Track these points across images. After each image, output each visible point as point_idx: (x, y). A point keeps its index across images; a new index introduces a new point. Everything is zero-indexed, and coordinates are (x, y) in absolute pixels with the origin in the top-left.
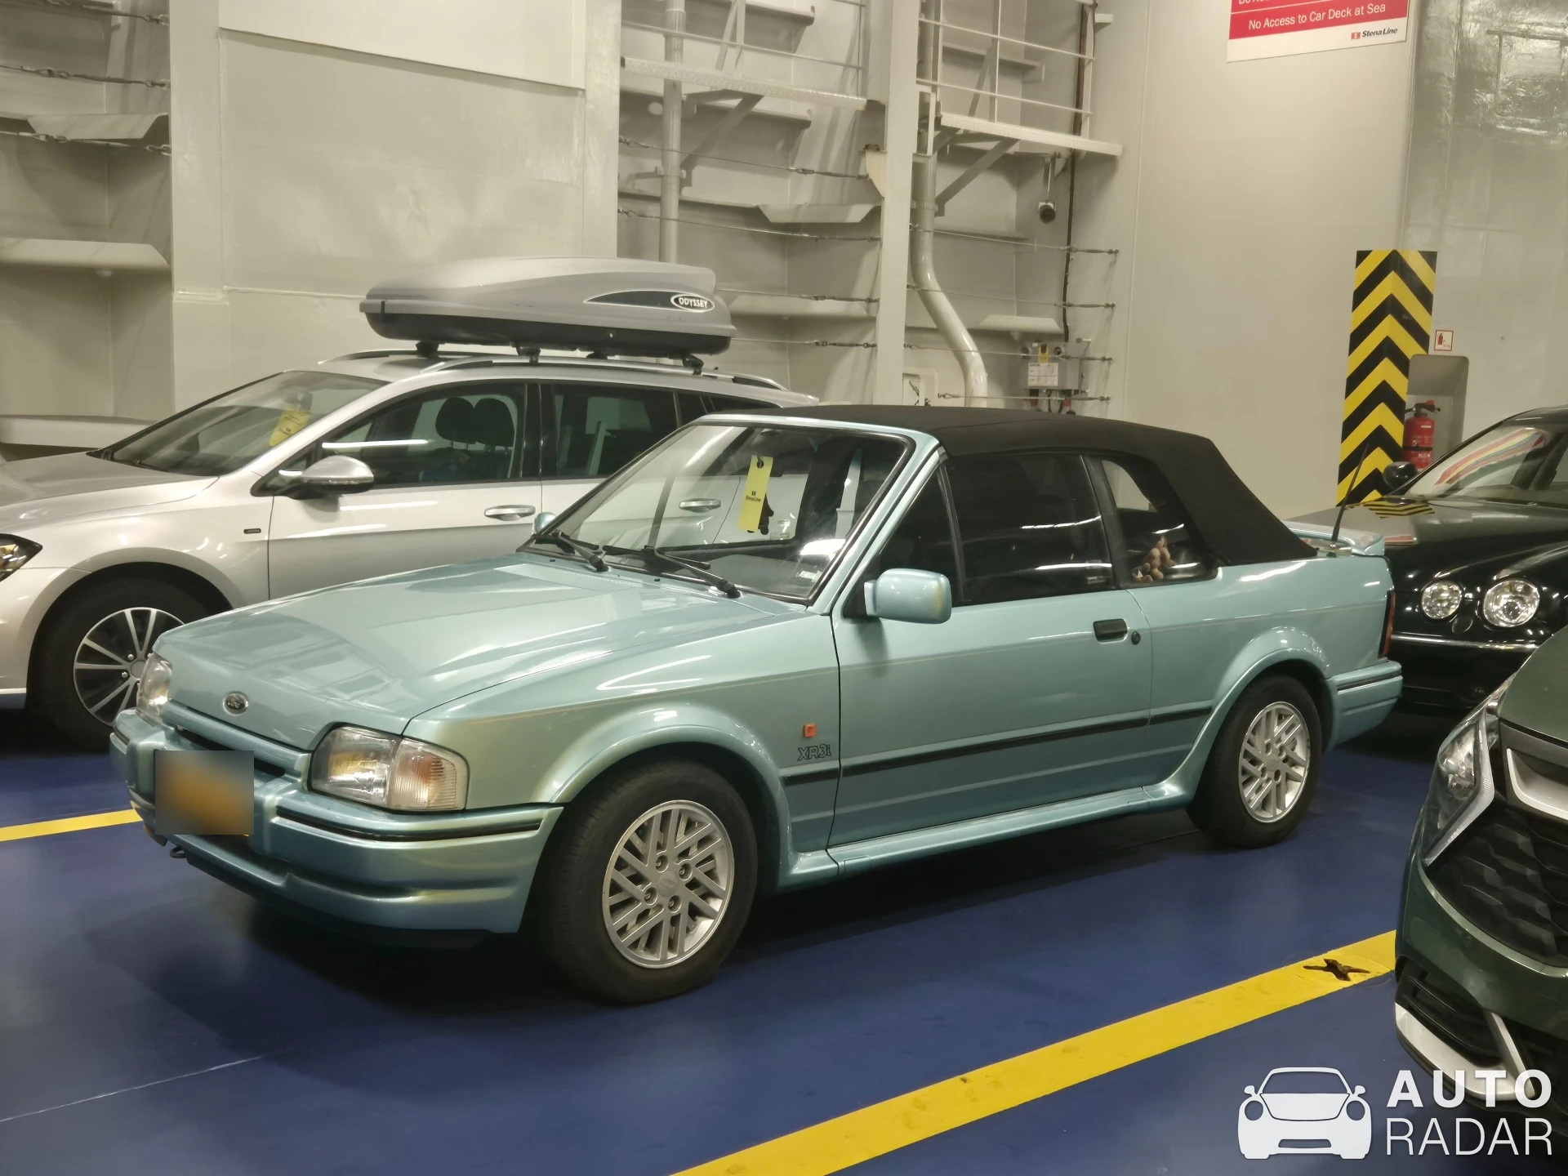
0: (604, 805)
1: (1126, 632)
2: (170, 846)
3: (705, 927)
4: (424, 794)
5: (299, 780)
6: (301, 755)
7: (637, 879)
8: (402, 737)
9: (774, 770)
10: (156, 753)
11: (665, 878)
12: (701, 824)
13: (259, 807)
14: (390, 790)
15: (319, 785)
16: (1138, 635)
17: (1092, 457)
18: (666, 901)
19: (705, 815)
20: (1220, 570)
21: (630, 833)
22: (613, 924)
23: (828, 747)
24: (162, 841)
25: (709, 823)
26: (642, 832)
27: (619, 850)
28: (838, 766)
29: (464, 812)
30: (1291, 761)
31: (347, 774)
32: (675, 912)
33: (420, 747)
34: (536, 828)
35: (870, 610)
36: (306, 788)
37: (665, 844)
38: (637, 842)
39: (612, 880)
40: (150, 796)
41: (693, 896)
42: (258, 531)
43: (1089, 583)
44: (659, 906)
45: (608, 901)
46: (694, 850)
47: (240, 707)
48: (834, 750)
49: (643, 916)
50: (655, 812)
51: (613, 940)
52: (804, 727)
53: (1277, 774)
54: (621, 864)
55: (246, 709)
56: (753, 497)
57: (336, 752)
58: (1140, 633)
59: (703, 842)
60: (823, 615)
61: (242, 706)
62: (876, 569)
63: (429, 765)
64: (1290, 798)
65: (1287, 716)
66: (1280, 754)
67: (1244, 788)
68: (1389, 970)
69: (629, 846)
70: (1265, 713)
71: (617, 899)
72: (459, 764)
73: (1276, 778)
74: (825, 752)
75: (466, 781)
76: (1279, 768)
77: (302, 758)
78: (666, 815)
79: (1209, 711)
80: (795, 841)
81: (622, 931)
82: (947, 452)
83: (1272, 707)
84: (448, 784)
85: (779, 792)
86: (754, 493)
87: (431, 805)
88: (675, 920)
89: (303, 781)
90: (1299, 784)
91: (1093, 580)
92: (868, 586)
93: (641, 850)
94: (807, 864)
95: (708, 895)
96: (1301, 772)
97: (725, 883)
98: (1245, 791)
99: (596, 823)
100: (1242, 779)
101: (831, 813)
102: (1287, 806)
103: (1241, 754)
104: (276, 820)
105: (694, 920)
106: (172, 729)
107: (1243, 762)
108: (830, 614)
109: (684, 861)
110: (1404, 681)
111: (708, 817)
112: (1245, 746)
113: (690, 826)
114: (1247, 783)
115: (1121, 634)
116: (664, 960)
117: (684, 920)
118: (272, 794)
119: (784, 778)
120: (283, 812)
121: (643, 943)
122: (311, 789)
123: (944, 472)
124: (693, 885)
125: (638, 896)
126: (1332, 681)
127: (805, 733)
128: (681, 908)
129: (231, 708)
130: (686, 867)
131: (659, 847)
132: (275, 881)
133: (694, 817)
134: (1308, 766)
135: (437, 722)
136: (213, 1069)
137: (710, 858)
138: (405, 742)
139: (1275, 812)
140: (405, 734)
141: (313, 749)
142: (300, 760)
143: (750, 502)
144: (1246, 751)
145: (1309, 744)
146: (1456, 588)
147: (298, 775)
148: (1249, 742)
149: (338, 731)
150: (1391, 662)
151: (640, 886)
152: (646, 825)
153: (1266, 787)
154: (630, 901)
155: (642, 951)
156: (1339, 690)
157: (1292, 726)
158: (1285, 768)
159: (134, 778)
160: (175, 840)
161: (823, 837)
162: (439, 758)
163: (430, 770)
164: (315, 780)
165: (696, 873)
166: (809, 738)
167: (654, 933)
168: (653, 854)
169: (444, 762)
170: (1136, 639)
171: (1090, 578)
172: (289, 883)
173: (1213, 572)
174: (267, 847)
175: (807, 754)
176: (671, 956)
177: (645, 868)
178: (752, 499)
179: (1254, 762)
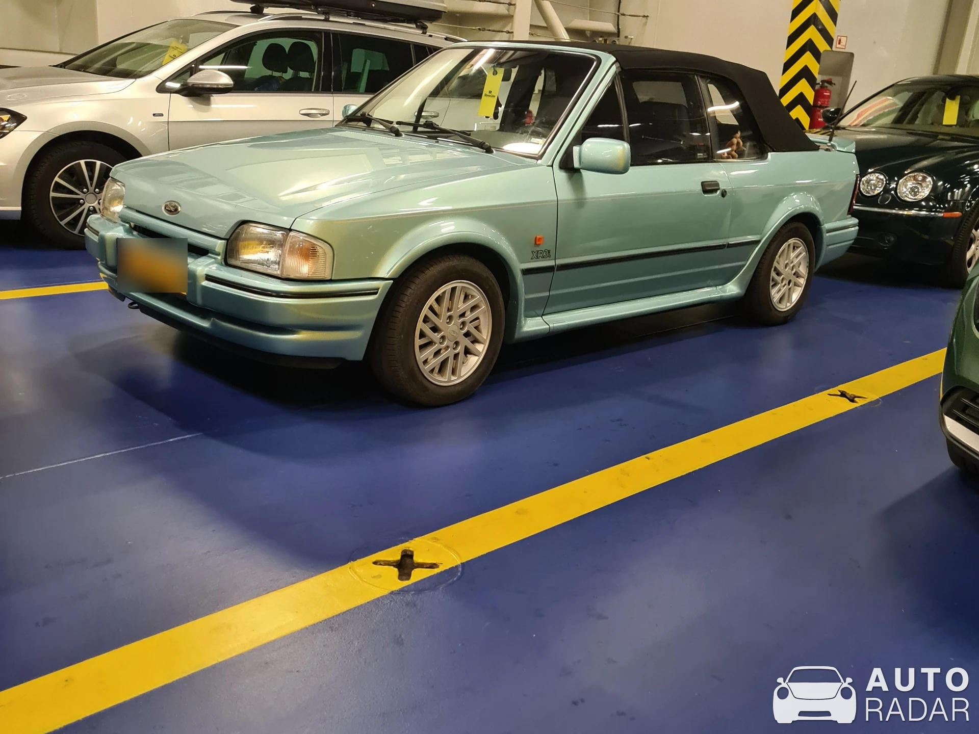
0: (417, 281)
1: (719, 189)
2: (128, 301)
3: (473, 362)
4: (305, 269)
5: (219, 258)
6: (220, 241)
7: (435, 329)
8: (290, 230)
9: (518, 265)
10: (118, 241)
11: (451, 329)
12: (473, 297)
13: (192, 276)
14: (282, 265)
15: (232, 261)
16: (725, 191)
17: (702, 77)
18: (451, 344)
19: (476, 290)
20: (769, 154)
21: (431, 301)
22: (421, 356)
23: (549, 252)
24: (122, 297)
25: (478, 296)
26: (439, 300)
27: (425, 311)
28: (554, 264)
29: (331, 281)
30: (797, 275)
31: (252, 255)
32: (457, 351)
33: (302, 237)
34: (376, 293)
35: (576, 164)
36: (223, 263)
37: (452, 308)
38: (436, 306)
39: (421, 330)
40: (113, 269)
41: (466, 342)
42: (161, 115)
43: (698, 157)
44: (447, 347)
45: (418, 342)
46: (468, 313)
47: (175, 211)
48: (552, 254)
49: (437, 353)
50: (447, 287)
51: (420, 367)
52: (536, 238)
53: (789, 282)
54: (427, 319)
55: (179, 212)
56: (490, 94)
57: (245, 240)
58: (726, 190)
59: (474, 308)
60: (548, 166)
61: (176, 210)
62: (580, 138)
63: (308, 249)
64: (795, 296)
65: (798, 247)
66: (792, 270)
67: (772, 289)
68: (878, 398)
69: (431, 308)
70: (787, 245)
71: (424, 341)
72: (327, 248)
73: (789, 284)
74: (547, 254)
75: (332, 261)
76: (791, 279)
77: (221, 243)
78: (454, 289)
79: (759, 242)
80: (525, 310)
81: (425, 362)
82: (621, 66)
83: (792, 241)
84: (321, 261)
85: (519, 278)
86: (490, 92)
87: (310, 276)
88: (456, 356)
89: (222, 259)
90: (800, 288)
91: (701, 156)
92: (576, 149)
93: (437, 312)
94: (532, 325)
95: (475, 341)
96: (802, 281)
97: (485, 334)
98: (772, 291)
99: (412, 292)
100: (771, 284)
101: (547, 294)
102: (793, 301)
103: (773, 269)
104: (205, 283)
105: (466, 357)
106: (128, 225)
107: (773, 274)
108: (552, 166)
109: (462, 319)
110: (859, 230)
111: (477, 292)
112: (775, 264)
113: (466, 297)
114: (775, 285)
115: (715, 191)
116: (450, 381)
117: (462, 355)
118: (202, 267)
119: (523, 270)
120: (209, 278)
121: (437, 370)
122: (227, 264)
123: (618, 79)
124: (467, 335)
125: (435, 340)
126: (825, 227)
127: (537, 241)
128: (460, 349)
129: (170, 211)
130: (463, 323)
131: (449, 310)
132: (205, 324)
133: (469, 292)
134: (806, 278)
135: (312, 221)
136: (171, 440)
137: (477, 318)
138: (292, 234)
139: (786, 305)
140: (292, 228)
141: (228, 238)
142: (219, 245)
143: (488, 97)
144: (775, 267)
145: (808, 265)
146: (882, 177)
147: (218, 254)
148: (777, 262)
149: (245, 226)
150: (853, 218)
151: (436, 334)
152: (441, 295)
153: (783, 290)
154: (430, 343)
155: (436, 375)
156: (827, 233)
157: (800, 254)
158: (794, 279)
159: (104, 257)
160: (132, 297)
161: (542, 307)
162: (314, 244)
163: (309, 253)
164: (229, 257)
165: (469, 327)
166: (539, 245)
167: (444, 364)
168: (444, 314)
169: (318, 248)
170: (724, 194)
171: (699, 154)
172: (213, 324)
173: (766, 155)
174: (199, 301)
175: (537, 256)
176: (453, 378)
177: (440, 322)
178: (489, 96)
179: (779, 274)
